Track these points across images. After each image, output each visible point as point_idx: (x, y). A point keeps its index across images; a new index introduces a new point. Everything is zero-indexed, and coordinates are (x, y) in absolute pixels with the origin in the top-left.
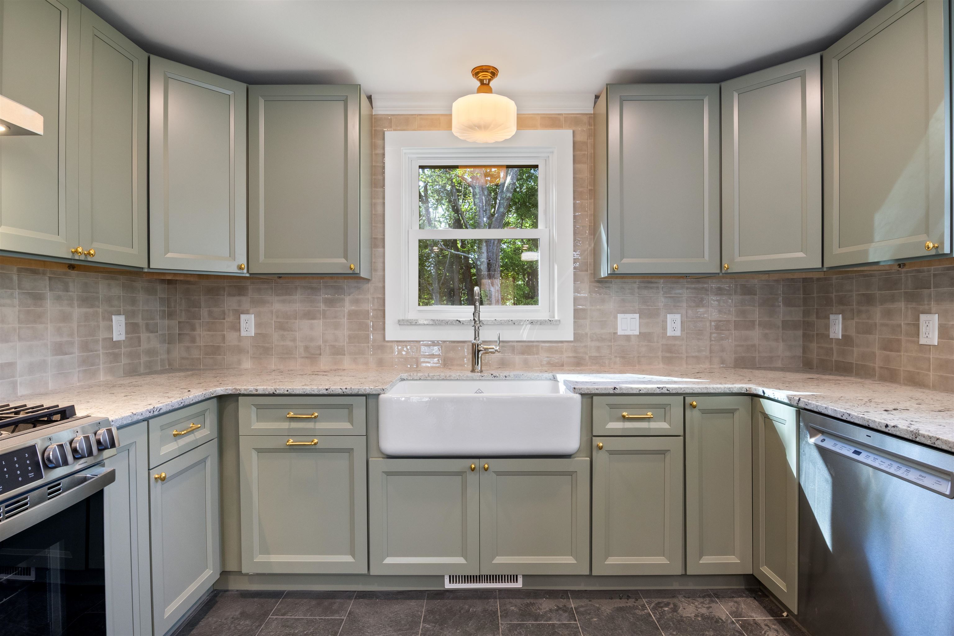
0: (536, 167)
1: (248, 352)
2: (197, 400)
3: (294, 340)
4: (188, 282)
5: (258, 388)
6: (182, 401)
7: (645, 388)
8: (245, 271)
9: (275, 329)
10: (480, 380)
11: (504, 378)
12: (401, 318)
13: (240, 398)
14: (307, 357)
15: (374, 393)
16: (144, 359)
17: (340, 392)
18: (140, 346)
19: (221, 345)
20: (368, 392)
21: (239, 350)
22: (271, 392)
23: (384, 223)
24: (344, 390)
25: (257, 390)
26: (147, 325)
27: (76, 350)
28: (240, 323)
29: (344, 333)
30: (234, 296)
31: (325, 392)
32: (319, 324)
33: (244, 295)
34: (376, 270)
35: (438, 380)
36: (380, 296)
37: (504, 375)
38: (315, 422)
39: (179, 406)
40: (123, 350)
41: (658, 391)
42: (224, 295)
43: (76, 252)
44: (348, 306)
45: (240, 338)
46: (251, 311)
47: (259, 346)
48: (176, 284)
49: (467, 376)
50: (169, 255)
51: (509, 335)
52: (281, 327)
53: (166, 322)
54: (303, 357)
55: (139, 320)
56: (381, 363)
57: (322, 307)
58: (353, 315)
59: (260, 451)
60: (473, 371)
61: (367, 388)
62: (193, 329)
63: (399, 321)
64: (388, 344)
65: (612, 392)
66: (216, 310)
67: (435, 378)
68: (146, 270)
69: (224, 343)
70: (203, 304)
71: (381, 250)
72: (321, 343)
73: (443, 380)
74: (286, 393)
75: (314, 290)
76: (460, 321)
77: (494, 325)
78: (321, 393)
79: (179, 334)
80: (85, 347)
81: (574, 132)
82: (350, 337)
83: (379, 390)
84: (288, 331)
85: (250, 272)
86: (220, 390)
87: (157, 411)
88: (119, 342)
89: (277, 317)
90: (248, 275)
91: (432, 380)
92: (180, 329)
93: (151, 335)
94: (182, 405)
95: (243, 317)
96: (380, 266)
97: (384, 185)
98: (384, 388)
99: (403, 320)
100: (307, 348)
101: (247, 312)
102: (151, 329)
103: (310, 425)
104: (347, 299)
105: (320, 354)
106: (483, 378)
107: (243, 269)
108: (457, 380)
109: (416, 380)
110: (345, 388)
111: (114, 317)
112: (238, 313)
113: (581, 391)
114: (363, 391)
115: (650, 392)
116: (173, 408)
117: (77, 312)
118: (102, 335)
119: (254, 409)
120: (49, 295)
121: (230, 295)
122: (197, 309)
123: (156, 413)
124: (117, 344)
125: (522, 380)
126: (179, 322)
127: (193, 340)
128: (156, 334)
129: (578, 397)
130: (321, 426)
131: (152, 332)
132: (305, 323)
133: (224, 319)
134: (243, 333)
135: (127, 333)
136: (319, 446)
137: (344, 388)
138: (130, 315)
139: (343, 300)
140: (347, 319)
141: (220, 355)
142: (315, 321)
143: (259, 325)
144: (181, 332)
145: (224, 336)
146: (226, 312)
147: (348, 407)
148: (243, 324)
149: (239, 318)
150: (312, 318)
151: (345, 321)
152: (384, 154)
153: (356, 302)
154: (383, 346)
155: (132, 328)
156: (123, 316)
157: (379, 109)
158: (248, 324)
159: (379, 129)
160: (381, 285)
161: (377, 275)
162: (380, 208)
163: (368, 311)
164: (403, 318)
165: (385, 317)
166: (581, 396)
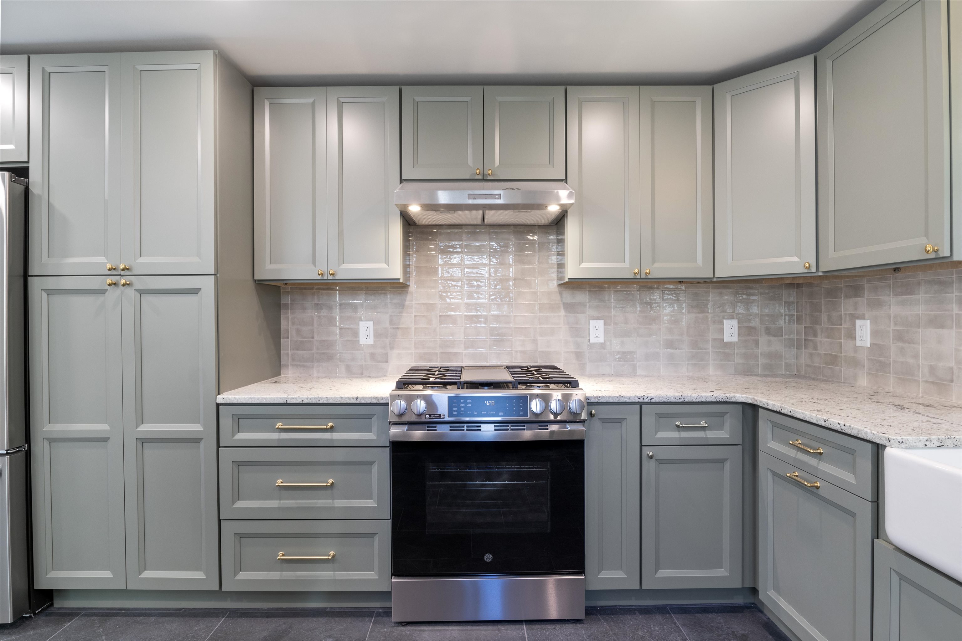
1: (864, 366)
2: (703, 400)
3: (916, 356)
4: (810, 285)
5: (770, 402)
6: (681, 397)
8: (814, 270)
9: (893, 339)
13: (760, 409)
14: (933, 383)
16: (762, 361)
17: (837, 428)
18: (758, 349)
19: (839, 354)
21: (855, 363)
22: (778, 410)
24: (843, 427)
26: (768, 329)
27: (685, 346)
28: (855, 330)
30: (851, 298)
31: (823, 424)
32: (949, 335)
33: (860, 297)
38: (820, 460)
39: (677, 401)
40: (736, 351)
42: (841, 298)
45: (856, 349)
46: (867, 316)
47: (875, 360)
48: (803, 287)
50: (734, 263)
52: (900, 337)
53: (795, 327)
54: (927, 382)
55: (755, 323)
57: (955, 309)
59: (774, 474)
61: (869, 431)
62: (815, 335)
66: (834, 314)
69: (841, 353)
70: (823, 308)
72: (953, 364)
74: (789, 414)
75: (944, 285)
78: (820, 423)
79: (805, 340)
80: (694, 345)
83: (884, 439)
84: (909, 343)
85: (819, 270)
86: (740, 397)
87: (648, 399)
88: (730, 342)
89: (896, 324)
92: (806, 335)
93: (773, 339)
94: (680, 401)
95: (858, 322)
98: (890, 437)
100: (932, 369)
101: (862, 317)
102: (773, 333)
103: (814, 462)
105: (952, 381)
110: (844, 423)
111: (725, 321)
112: (854, 317)
114: (863, 434)
116: (668, 401)
117: (686, 316)
118: (712, 336)
119: (769, 425)
121: (847, 297)
122: (818, 313)
124: (729, 345)
126: (805, 327)
127: (815, 348)
128: (780, 338)
130: (825, 467)
131: (774, 336)
132: (932, 333)
133: (841, 325)
134: (859, 343)
135: (739, 335)
136: (821, 492)
138: (744, 319)
141: (837, 365)
142: (945, 331)
143: (875, 333)
144: (807, 338)
145: (841, 344)
146: (843, 316)
147: (852, 452)
148: (858, 333)
149: (854, 325)
150: (942, 327)
155: (747, 331)
156: (736, 320)
158: (864, 332)
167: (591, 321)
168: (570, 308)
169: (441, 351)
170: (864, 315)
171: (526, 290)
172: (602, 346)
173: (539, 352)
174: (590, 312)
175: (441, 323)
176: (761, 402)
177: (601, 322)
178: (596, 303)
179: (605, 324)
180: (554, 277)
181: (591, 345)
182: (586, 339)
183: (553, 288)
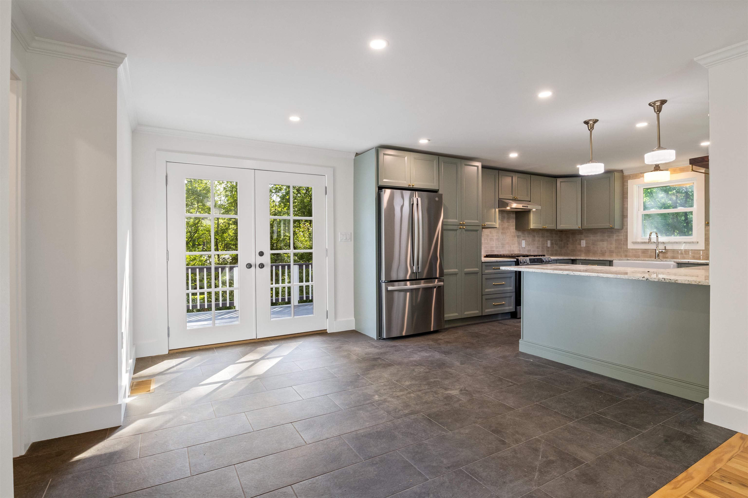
0: (693, 183)
1: (583, 252)
3: (597, 248)
4: (566, 232)
7: (700, 262)
8: (581, 228)
9: (591, 245)
12: (633, 241)
13: (577, 260)
14: (601, 254)
15: (611, 260)
16: (555, 252)
17: (602, 260)
18: (553, 249)
19: (576, 249)
20: (610, 260)
21: (580, 251)
22: (585, 259)
23: (627, 210)
25: (581, 258)
26: (556, 243)
27: (541, 248)
28: (581, 243)
29: (613, 246)
30: (579, 235)
31: (598, 259)
32: (605, 243)
33: (581, 235)
36: (626, 234)
41: (705, 263)
42: (576, 235)
43: (543, 227)
44: (615, 237)
45: (581, 247)
47: (586, 250)
48: (563, 232)
49: (651, 260)
50: (561, 225)
51: (676, 247)
52: (593, 244)
53: (560, 243)
55: (554, 242)
56: (626, 256)
57: (606, 238)
58: (616, 240)
60: (655, 258)
62: (568, 244)
63: (632, 242)
64: (629, 250)
65: (687, 263)
66: (574, 239)
67: (640, 260)
68: (556, 230)
70: (570, 237)
71: (626, 219)
72: (606, 249)
75: (604, 233)
76: (655, 242)
78: (597, 259)
79: (564, 246)
80: (542, 248)
82: (615, 247)
84: (596, 245)
85: (582, 228)
86: (572, 258)
88: (549, 247)
89: (592, 241)
90: (581, 229)
95: (582, 241)
96: (626, 224)
97: (627, 198)
99: (633, 242)
100: (601, 250)
101: (583, 240)
102: (557, 245)
104: (615, 235)
105: (606, 253)
106: (657, 261)
107: (580, 228)
108: (648, 261)
109: (633, 260)
111: (548, 241)
112: (580, 240)
113: (676, 262)
114: (608, 259)
115: (702, 263)
117: (541, 239)
118: (545, 245)
120: (536, 236)
122: (569, 239)
123: (558, 259)
126: (564, 243)
127: (568, 248)
129: (675, 264)
132: (601, 243)
133: (576, 242)
134: (582, 246)
135: (551, 245)
137: (603, 259)
138: (551, 240)
139: (614, 235)
141: (575, 252)
143: (586, 243)
145: (576, 246)
146: (577, 240)
148: (582, 243)
149: (581, 241)
150: (604, 241)
151: (614, 242)
152: (627, 188)
153: (618, 236)
154: (627, 250)
155: (552, 244)
156: (550, 241)
157: (626, 173)
158: (583, 243)
159: (626, 179)
160: (626, 230)
161: (625, 227)
162: (626, 205)
163: (622, 239)
164: (634, 241)
165: (627, 241)
166: (677, 264)
167: (522, 241)
168: (518, 237)
171: (509, 231)
172: (524, 248)
173: (512, 250)
174: (522, 238)
176: (578, 258)
177: (524, 241)
178: (523, 235)
179: (525, 242)
180: (515, 227)
181: (522, 248)
182: (521, 246)
183: (514, 230)
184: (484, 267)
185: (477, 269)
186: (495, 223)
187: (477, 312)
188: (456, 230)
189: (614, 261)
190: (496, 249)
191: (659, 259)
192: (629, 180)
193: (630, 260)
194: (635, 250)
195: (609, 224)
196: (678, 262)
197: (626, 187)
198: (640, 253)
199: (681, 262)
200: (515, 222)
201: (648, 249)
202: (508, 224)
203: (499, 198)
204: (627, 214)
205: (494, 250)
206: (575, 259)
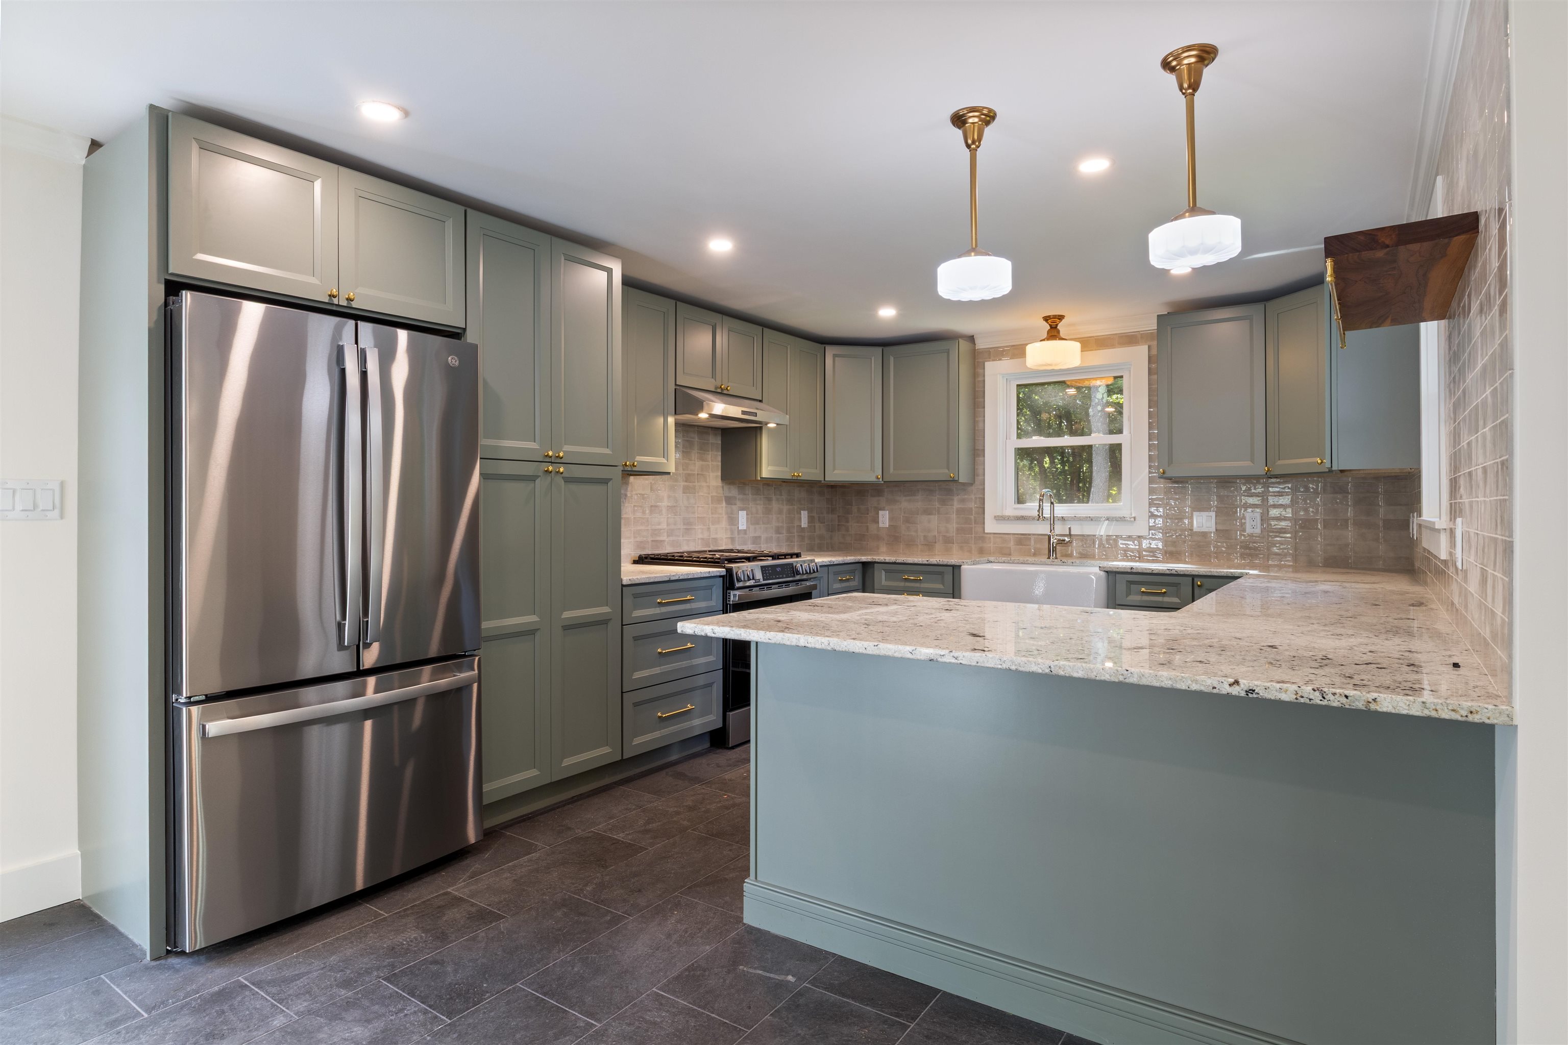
0: (1122, 377)
1: (884, 540)
2: (851, 562)
3: (916, 531)
4: (844, 487)
5: (886, 558)
6: (844, 562)
7: (1157, 569)
8: (881, 480)
9: (902, 522)
10: (1051, 565)
11: (1071, 564)
12: (995, 514)
13: (875, 565)
14: (926, 545)
15: (958, 564)
16: (817, 541)
17: (936, 563)
18: (815, 532)
19: (866, 533)
20: (953, 563)
21: (878, 538)
22: (894, 561)
23: (984, 437)
24: (939, 562)
25: (885, 560)
26: (819, 517)
27: (784, 531)
28: (878, 517)
29: (953, 526)
30: (875, 498)
31: (926, 563)
32: (934, 519)
33: (881, 497)
34: (978, 475)
35: (1018, 563)
36: (981, 496)
37: (1071, 561)
38: (921, 583)
42: (868, 496)
43: (794, 475)
44: (956, 505)
45: (878, 529)
46: (886, 508)
47: (891, 535)
49: (1041, 561)
50: (836, 472)
51: (1088, 529)
52: (907, 521)
53: (830, 516)
54: (922, 545)
55: (815, 514)
56: (981, 551)
57: (937, 505)
58: (959, 512)
60: (1049, 558)
61: (953, 561)
62: (847, 522)
63: (995, 517)
64: (988, 536)
65: (1129, 571)
66: (862, 507)
67: (1015, 562)
68: (823, 482)
69: (868, 532)
70: (854, 504)
71: (981, 458)
72: (936, 533)
73: (1022, 563)
74: (902, 562)
75: (931, 492)
77: (1074, 520)
78: (924, 563)
79: (838, 525)
80: (789, 530)
81: (1149, 347)
82: (958, 529)
83: (961, 563)
84: (913, 524)
85: (884, 480)
86: (864, 559)
88: (805, 528)
89: (905, 513)
90: (882, 482)
91: (1013, 563)
92: (839, 521)
93: (821, 525)
95: (881, 513)
96: (980, 472)
97: (984, 407)
99: (998, 516)
100: (925, 537)
101: (883, 509)
102: (821, 521)
103: (917, 585)
104: (956, 498)
105: (936, 543)
106: (1054, 563)
107: (879, 479)
108: (1034, 564)
109: (1001, 563)
111: (802, 511)
112: (877, 510)
113: (1105, 569)
114: (950, 563)
115: (1161, 572)
116: (840, 563)
117: (785, 508)
118: (796, 523)
119: (883, 572)
120: (774, 498)
121: (871, 498)
122: (850, 507)
123: (832, 563)
125: (1086, 566)
126: (838, 516)
127: (847, 530)
128: (825, 524)
129: (1102, 573)
130: (924, 586)
131: (821, 523)
132: (925, 518)
133: (868, 514)
134: (881, 525)
135: (808, 523)
137: (938, 560)
138: (810, 511)
139: (953, 500)
140: (956, 515)
141: (864, 541)
142: (932, 517)
143: (891, 519)
144: (839, 524)
145: (867, 527)
146: (869, 509)
147: (941, 573)
148: (881, 519)
149: (878, 514)
150: (930, 514)
151: (954, 516)
152: (984, 381)
153: (963, 501)
154: (983, 537)
155: (811, 519)
156: (807, 511)
157: (981, 344)
158: (884, 518)
159: (980, 360)
160: (981, 487)
161: (978, 479)
162: (981, 425)
163: (972, 508)
164: (1000, 514)
165: (984, 513)
166: (1106, 573)
167: (739, 511)
168: (729, 501)
169: (652, 539)
170: (884, 507)
171: (704, 484)
172: (745, 532)
173: (712, 538)
174: (739, 504)
175: (651, 512)
176: (879, 559)
177: (745, 512)
178: (741, 496)
179: (747, 514)
180: (719, 474)
181: (739, 531)
182: (737, 527)
183: (719, 482)
184: (628, 601)
185: (606, 609)
186: (664, 461)
187: (606, 750)
188: (532, 479)
189: (962, 567)
190: (668, 536)
191: (1056, 558)
192: (986, 361)
193: (994, 562)
194: (1002, 536)
195: (947, 471)
196: (1109, 570)
197: (980, 379)
198: (1012, 544)
199: (1115, 570)
200: (719, 458)
201: (1029, 535)
202: (701, 463)
203: (677, 383)
204: (984, 447)
205: (661, 541)
206: (870, 560)
